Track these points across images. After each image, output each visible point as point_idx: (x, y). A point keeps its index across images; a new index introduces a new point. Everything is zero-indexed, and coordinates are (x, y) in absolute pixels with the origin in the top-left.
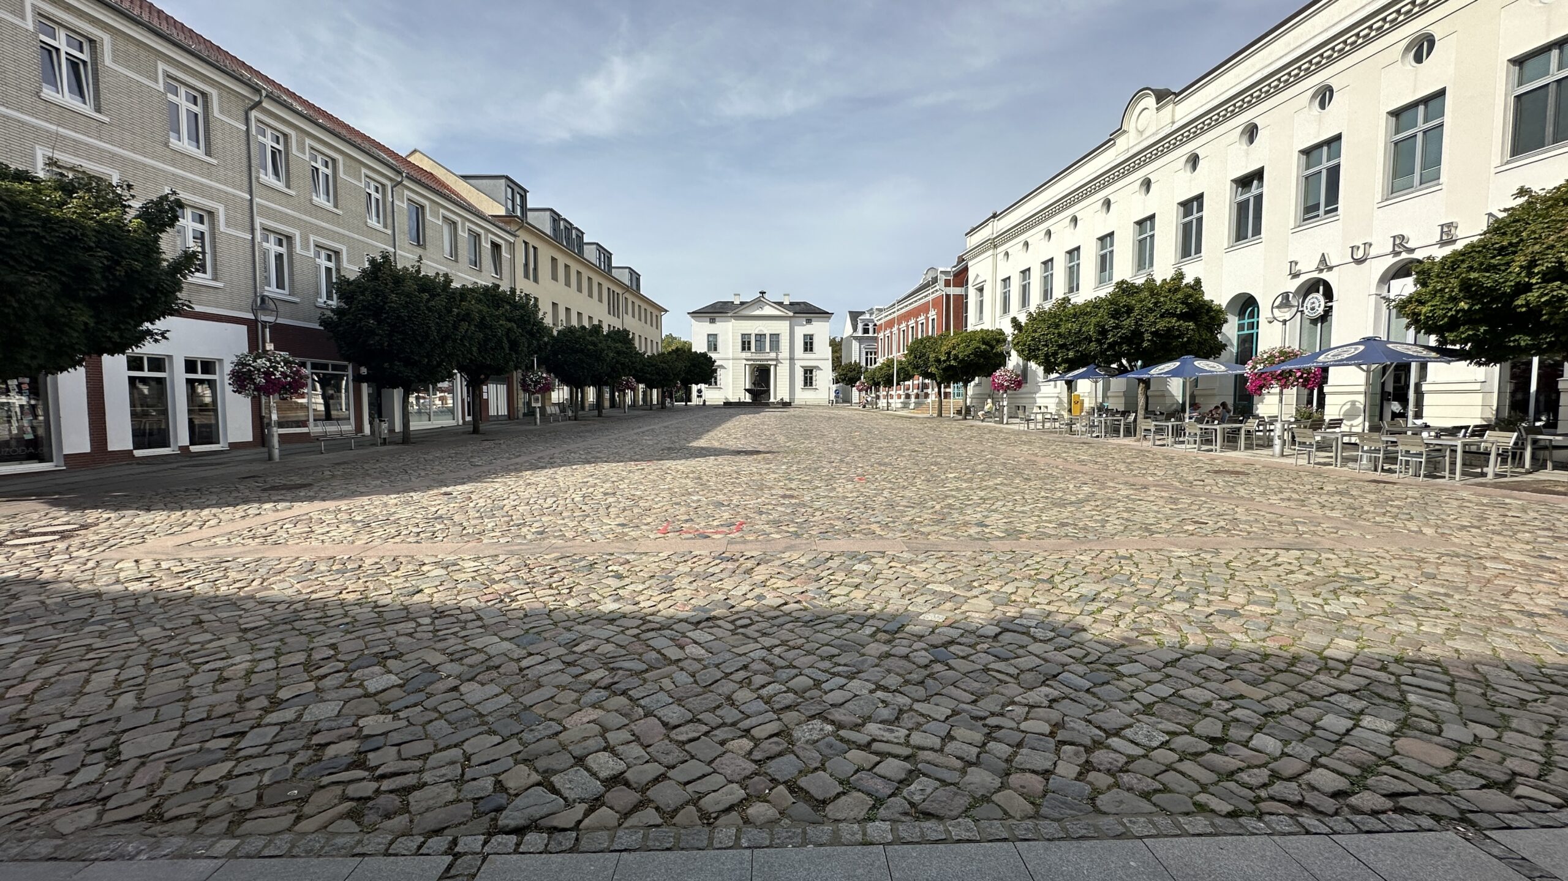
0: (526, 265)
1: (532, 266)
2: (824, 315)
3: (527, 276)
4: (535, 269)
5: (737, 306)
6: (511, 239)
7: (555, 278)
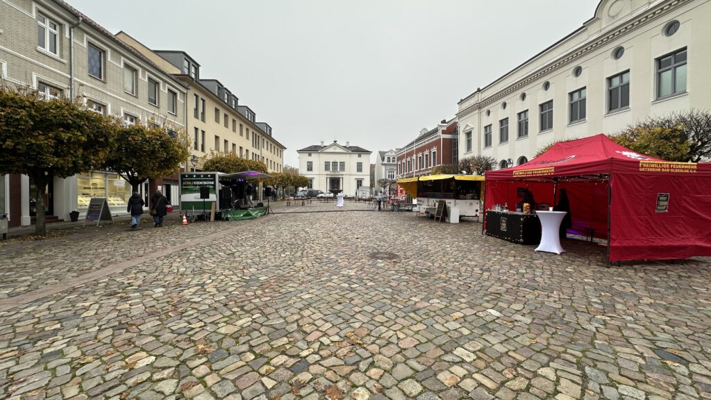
0: (196, 110)
1: (200, 110)
2: (368, 152)
3: (196, 116)
4: (203, 113)
5: (323, 148)
6: (185, 91)
7: (217, 120)
